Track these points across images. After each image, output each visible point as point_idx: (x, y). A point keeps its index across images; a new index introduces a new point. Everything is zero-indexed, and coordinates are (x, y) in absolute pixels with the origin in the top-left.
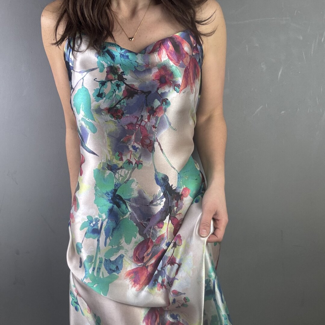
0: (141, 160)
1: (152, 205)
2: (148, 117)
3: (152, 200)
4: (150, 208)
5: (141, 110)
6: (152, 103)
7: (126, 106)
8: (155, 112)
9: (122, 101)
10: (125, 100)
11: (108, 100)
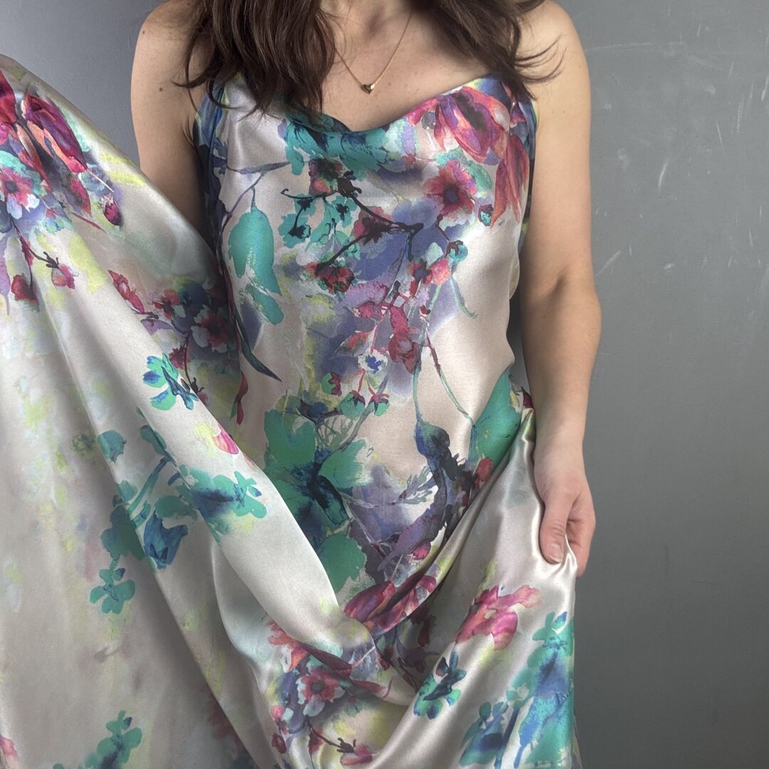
0: (385, 392)
1: (405, 503)
2: (411, 286)
3: (406, 488)
4: (400, 508)
5: (396, 270)
6: (424, 253)
7: (359, 259)
8: (430, 272)
9: (352, 247)
10: (357, 244)
11: (317, 245)
